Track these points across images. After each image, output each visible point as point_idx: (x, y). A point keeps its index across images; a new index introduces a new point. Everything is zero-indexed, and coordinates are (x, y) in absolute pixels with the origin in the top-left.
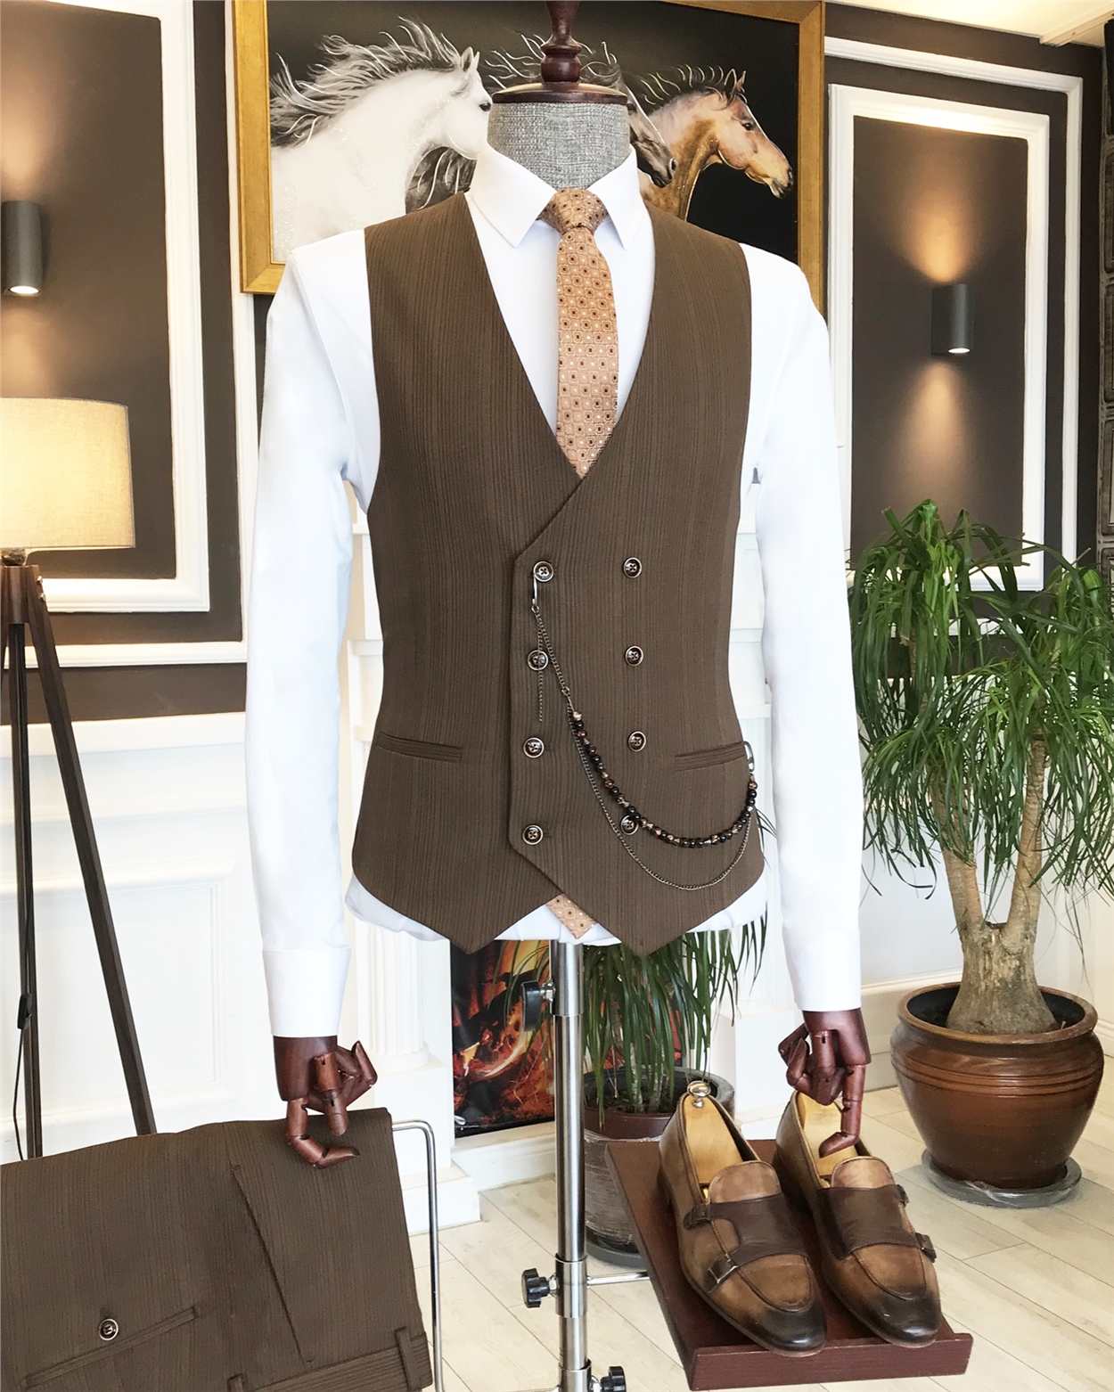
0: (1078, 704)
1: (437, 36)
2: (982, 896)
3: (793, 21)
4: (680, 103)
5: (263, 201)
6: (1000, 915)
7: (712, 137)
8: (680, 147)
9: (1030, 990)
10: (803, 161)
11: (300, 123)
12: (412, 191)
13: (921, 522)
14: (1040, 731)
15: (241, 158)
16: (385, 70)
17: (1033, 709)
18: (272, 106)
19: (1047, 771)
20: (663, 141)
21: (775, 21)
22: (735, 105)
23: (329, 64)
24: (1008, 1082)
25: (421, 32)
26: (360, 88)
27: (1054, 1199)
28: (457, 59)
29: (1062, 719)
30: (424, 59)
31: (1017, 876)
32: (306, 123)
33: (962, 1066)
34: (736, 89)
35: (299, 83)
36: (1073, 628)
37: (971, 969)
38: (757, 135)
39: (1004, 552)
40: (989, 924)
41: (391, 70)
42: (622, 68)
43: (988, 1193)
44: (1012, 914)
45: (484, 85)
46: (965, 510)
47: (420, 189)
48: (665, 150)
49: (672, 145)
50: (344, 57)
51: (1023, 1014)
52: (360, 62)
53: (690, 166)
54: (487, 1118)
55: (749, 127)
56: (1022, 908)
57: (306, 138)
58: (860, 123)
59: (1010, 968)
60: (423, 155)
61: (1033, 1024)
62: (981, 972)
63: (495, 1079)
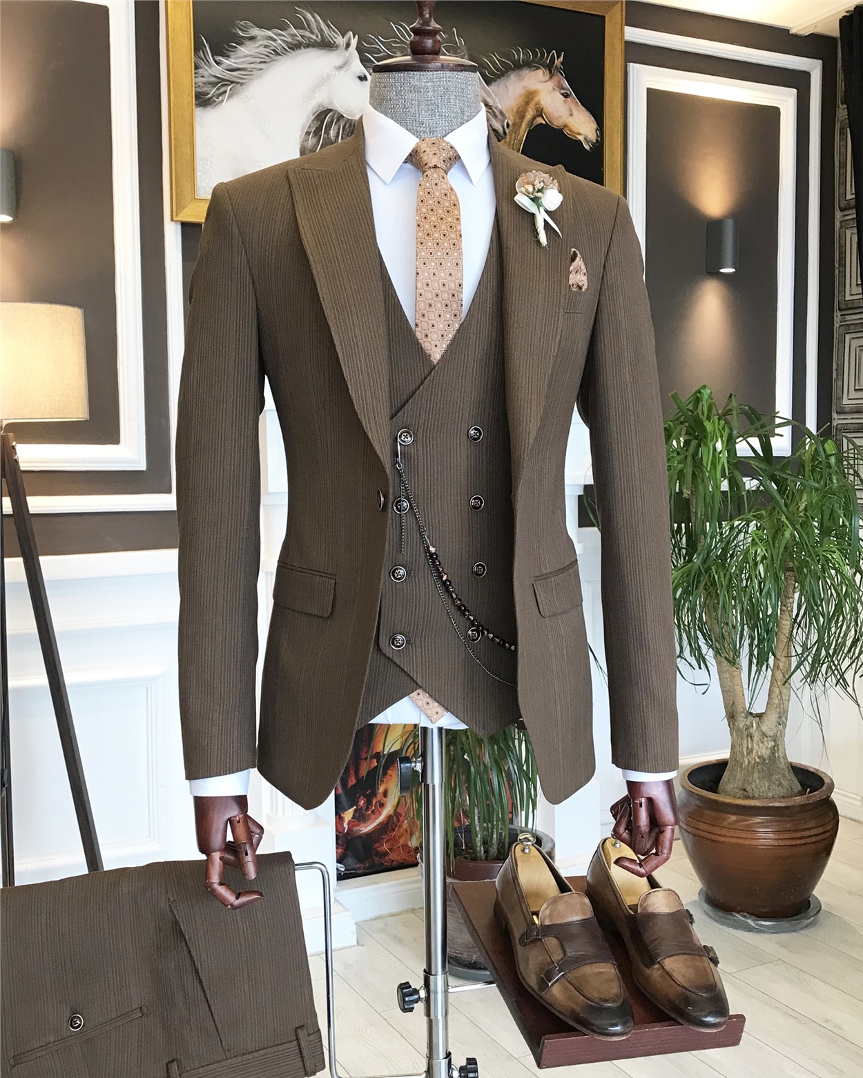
0: (821, 543)
1: (325, 22)
2: (746, 692)
3: (601, 14)
4: (513, 77)
5: (189, 150)
6: (759, 707)
7: (538, 104)
8: (513, 110)
9: (782, 765)
10: (608, 123)
11: (218, 89)
12: (305, 143)
13: (699, 402)
14: (791, 565)
15: (172, 116)
16: (284, 49)
17: (786, 547)
18: (196, 75)
19: (797, 595)
20: (500, 106)
21: (587, 14)
22: (555, 78)
23: (240, 44)
24: (765, 835)
25: (313, 20)
26: (265, 62)
27: (799, 927)
28: (341, 41)
29: (808, 554)
30: (315, 41)
31: (773, 676)
32: (222, 89)
33: (730, 824)
34: (556, 66)
35: (217, 58)
36: (816, 485)
37: (737, 749)
38: (572, 102)
39: (763, 426)
40: (751, 714)
41: (289, 48)
42: (468, 49)
43: (750, 921)
44: (769, 706)
45: (362, 61)
46: (733, 394)
47: (311, 141)
48: (501, 113)
49: (507, 110)
50: (252, 38)
51: (777, 783)
52: (265, 42)
53: (520, 125)
54: (362, 865)
55: (566, 96)
56: (777, 701)
57: (222, 101)
58: (651, 93)
59: (767, 748)
60: (314, 115)
61: (785, 791)
62: (745, 750)
63: (367, 834)
